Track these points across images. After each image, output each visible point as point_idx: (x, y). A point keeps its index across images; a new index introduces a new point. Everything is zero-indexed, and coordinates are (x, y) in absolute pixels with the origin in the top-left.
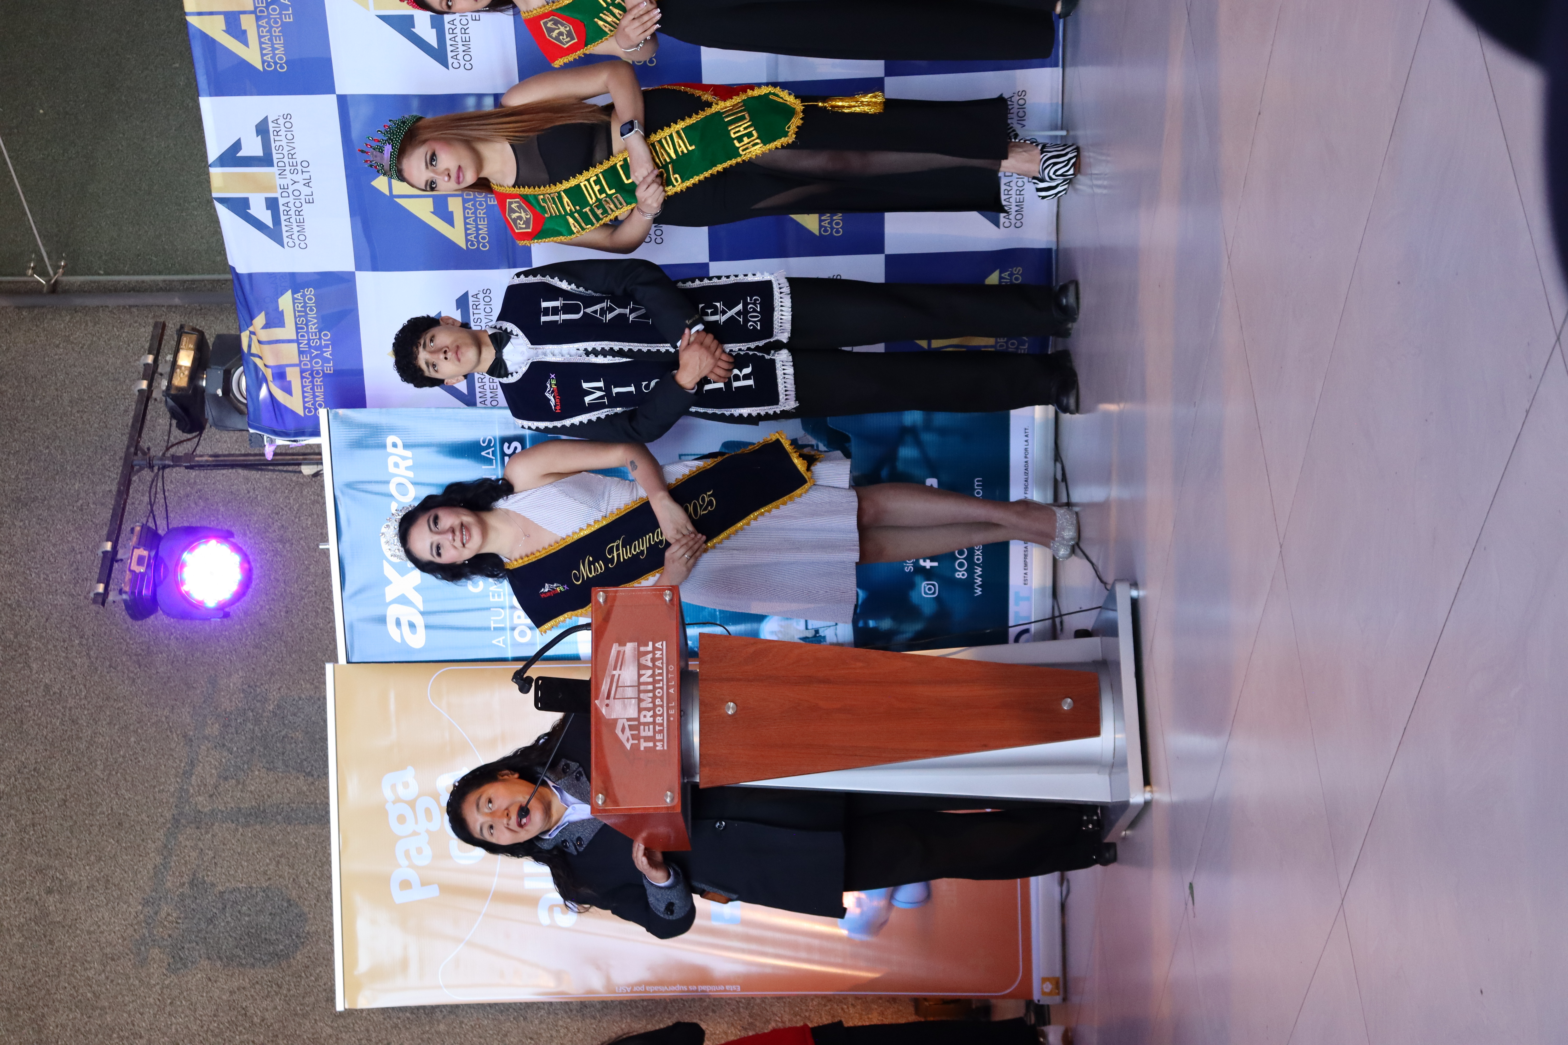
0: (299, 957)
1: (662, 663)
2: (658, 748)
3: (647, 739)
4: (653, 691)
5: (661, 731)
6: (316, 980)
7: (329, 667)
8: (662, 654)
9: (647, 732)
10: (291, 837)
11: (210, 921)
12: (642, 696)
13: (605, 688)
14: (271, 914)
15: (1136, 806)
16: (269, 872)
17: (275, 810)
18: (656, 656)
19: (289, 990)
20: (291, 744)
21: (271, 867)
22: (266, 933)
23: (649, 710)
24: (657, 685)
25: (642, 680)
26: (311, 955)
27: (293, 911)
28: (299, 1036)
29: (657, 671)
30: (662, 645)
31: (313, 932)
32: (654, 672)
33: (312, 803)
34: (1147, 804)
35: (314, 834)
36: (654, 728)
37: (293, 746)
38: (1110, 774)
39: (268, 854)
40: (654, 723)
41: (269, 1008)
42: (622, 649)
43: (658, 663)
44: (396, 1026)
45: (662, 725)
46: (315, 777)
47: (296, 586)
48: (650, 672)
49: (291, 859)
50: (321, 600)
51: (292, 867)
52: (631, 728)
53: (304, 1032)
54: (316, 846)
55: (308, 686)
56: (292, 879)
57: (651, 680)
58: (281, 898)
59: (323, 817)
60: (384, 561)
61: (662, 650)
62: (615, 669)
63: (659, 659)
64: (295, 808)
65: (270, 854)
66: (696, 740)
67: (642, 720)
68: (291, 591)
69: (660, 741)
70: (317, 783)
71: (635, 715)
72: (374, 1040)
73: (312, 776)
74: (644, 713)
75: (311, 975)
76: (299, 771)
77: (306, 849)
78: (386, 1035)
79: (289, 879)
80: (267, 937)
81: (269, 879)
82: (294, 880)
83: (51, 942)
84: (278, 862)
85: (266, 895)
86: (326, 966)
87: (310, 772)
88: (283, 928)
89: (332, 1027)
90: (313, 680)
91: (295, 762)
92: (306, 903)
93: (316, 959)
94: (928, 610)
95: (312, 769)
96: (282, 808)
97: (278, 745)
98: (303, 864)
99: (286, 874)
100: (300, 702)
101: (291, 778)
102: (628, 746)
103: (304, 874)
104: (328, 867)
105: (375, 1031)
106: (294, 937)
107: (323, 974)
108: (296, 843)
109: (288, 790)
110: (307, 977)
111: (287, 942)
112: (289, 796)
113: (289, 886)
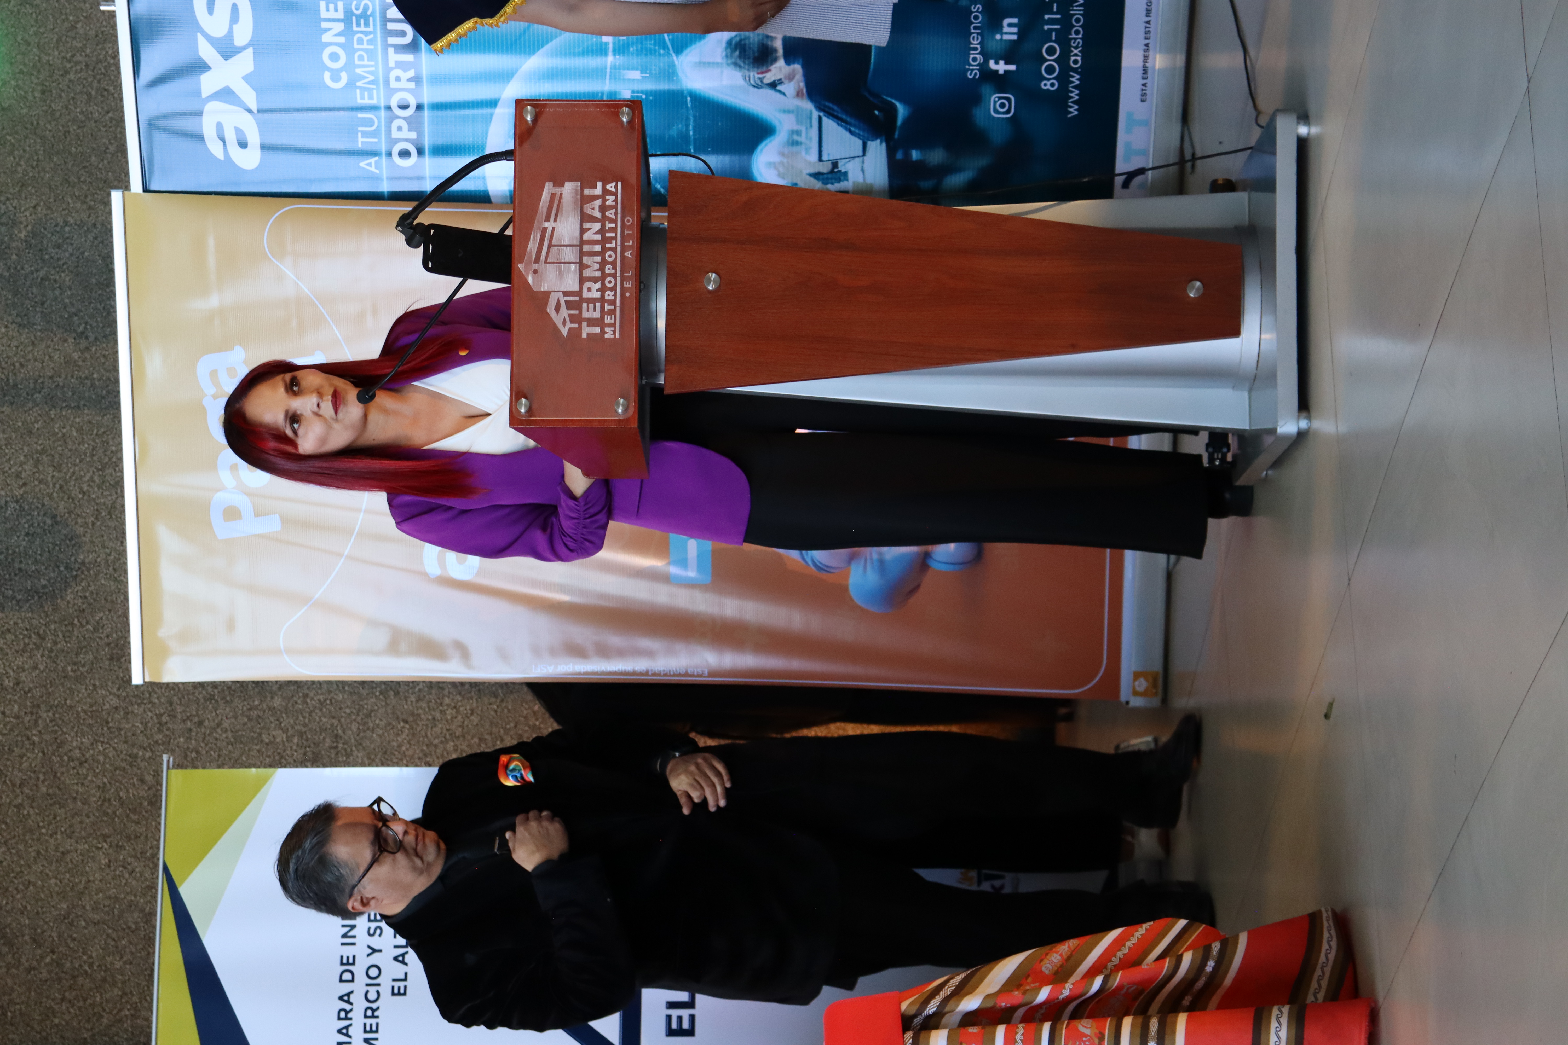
0: (69, 597)
1: (616, 214)
2: (606, 336)
3: (591, 322)
4: (602, 253)
5: (612, 312)
6: (95, 630)
8: (616, 200)
9: (592, 312)
10: (57, 426)
12: (586, 259)
13: (532, 246)
14: (27, 534)
15: (1285, 437)
16: (23, 475)
17: (32, 385)
18: (607, 203)
19: (55, 643)
20: (54, 289)
21: (26, 467)
22: (21, 562)
23: (595, 280)
24: (608, 246)
25: (586, 236)
26: (87, 594)
27: (60, 531)
28: (71, 707)
29: (609, 225)
30: (616, 187)
31: (90, 563)
32: (603, 226)
33: (86, 378)
34: (1302, 435)
35: (90, 422)
36: (602, 308)
37: (57, 292)
38: (1250, 391)
40: (602, 300)
41: (26, 667)
42: (557, 190)
43: (610, 214)
44: (211, 698)
45: (613, 302)
46: (91, 339)
47: (56, 53)
48: (597, 226)
49: (57, 456)
50: (94, 77)
51: (58, 468)
52: (569, 305)
53: (78, 702)
54: (94, 441)
55: (78, 205)
56: (58, 486)
57: (598, 237)
58: (42, 513)
59: (103, 398)
60: (200, 37)
61: (615, 194)
62: (547, 219)
63: (611, 207)
64: (61, 384)
65: (26, 449)
66: (661, 324)
67: (586, 295)
68: (48, 61)
69: (610, 325)
70: (94, 349)
71: (576, 288)
72: (179, 716)
74: (588, 284)
75: (87, 623)
76: (66, 331)
77: (79, 444)
78: (197, 710)
79: (54, 485)
80: (22, 566)
81: (25, 484)
82: (61, 487)
84: (37, 462)
85: (20, 506)
86: (110, 611)
87: (83, 333)
88: (46, 555)
89: (118, 696)
90: (86, 196)
91: (61, 317)
92: (80, 521)
93: (95, 600)
94: (998, 137)
95: (85, 328)
96: (43, 383)
97: (35, 290)
98: (75, 465)
99: (49, 479)
100: (67, 229)
101: (55, 339)
102: (565, 332)
103: (76, 479)
104: (111, 470)
105: (181, 704)
106: (62, 568)
107: (105, 622)
108: (64, 435)
109: (50, 357)
110: (82, 626)
111: (52, 575)
112: (52, 365)
113: (55, 495)
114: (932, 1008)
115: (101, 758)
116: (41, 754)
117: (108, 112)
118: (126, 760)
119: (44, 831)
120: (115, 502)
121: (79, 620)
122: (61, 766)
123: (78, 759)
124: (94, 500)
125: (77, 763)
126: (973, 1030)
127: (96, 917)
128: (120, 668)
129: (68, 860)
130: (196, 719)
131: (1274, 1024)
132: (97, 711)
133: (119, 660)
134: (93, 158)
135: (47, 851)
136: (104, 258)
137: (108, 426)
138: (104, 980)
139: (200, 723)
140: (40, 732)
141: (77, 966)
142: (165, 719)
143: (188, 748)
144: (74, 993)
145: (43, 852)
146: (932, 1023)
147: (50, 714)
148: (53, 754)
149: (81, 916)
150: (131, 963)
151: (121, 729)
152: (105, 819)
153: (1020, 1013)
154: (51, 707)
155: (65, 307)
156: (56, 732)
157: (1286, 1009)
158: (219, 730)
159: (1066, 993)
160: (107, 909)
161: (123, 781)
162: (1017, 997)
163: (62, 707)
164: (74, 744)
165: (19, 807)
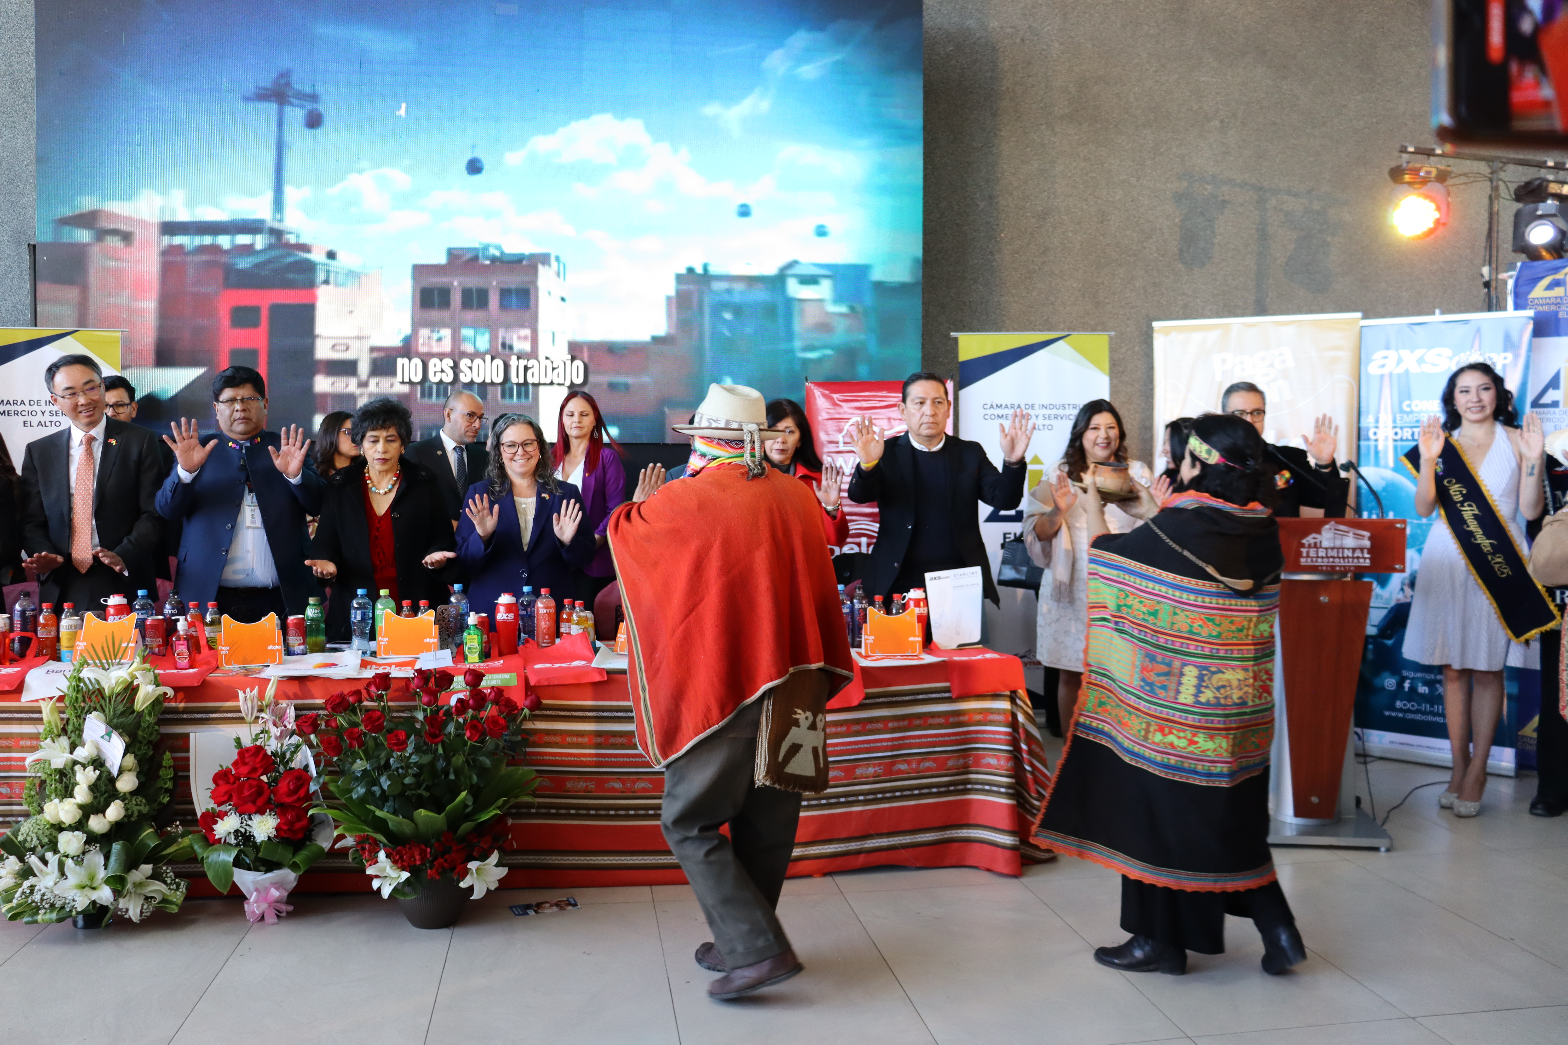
0: (1180, 265)
1: (1355, 563)
3: (1308, 553)
4: (1338, 557)
5: (1312, 561)
6: (1166, 276)
7: (1359, 315)
8: (1361, 563)
9: (1312, 552)
10: (1249, 256)
11: (1202, 214)
12: (1335, 550)
13: (1342, 527)
14: (1204, 248)
16: (1228, 245)
17: (1266, 246)
19: (1161, 261)
21: (1232, 245)
23: (1326, 554)
24: (1342, 559)
25: (1346, 551)
27: (1206, 260)
28: (1135, 269)
29: (1351, 560)
31: (1193, 272)
32: (1350, 558)
33: (1269, 267)
35: (1251, 269)
36: (1314, 557)
37: (1305, 254)
39: (1240, 243)
40: (1318, 557)
41: (1151, 251)
42: (1366, 538)
43: (1356, 560)
45: (1316, 560)
46: (1286, 268)
48: (1350, 555)
49: (1237, 257)
51: (1232, 258)
52: (1315, 544)
54: (1243, 271)
55: (1341, 260)
57: (1345, 556)
58: (1214, 253)
61: (1364, 563)
62: (1353, 534)
63: (1359, 561)
64: (1267, 257)
69: (1306, 560)
70: (1282, 269)
71: (1323, 546)
74: (1325, 551)
75: (1169, 273)
76: (1289, 258)
77: (1242, 265)
78: (1134, 318)
79: (1225, 256)
80: (1192, 246)
81: (1225, 245)
82: (1224, 259)
83: (1192, 126)
85: (1216, 244)
87: (1288, 264)
88: (1197, 255)
91: (1294, 256)
92: (1211, 268)
93: (1178, 275)
94: (1377, 682)
96: (1267, 250)
97: (1305, 245)
98: (1233, 264)
99: (1228, 255)
101: (1285, 254)
102: (1304, 541)
103: (1227, 265)
105: (1136, 311)
106: (1191, 262)
107: (1169, 280)
108: (1246, 259)
109: (1278, 252)
111: (1188, 258)
112: (1275, 253)
113: (1221, 257)
114: (1019, 702)
115: (1115, 282)
116: (1116, 259)
119: (1086, 262)
120: (1218, 280)
124: (1219, 273)
126: (1010, 718)
127: (1053, 285)
128: (1151, 286)
130: (1130, 317)
131: (1012, 838)
133: (1154, 286)
136: (1320, 271)
137: (1249, 276)
142: (1130, 305)
145: (1078, 263)
146: (1013, 701)
148: (1116, 264)
149: (1053, 279)
151: (1126, 289)
153: (1017, 735)
154: (1135, 261)
155: (1298, 257)
156: (1125, 264)
157: (1018, 843)
159: (1025, 756)
160: (1056, 288)
162: (1022, 736)
163: (1135, 265)
164: (1120, 271)
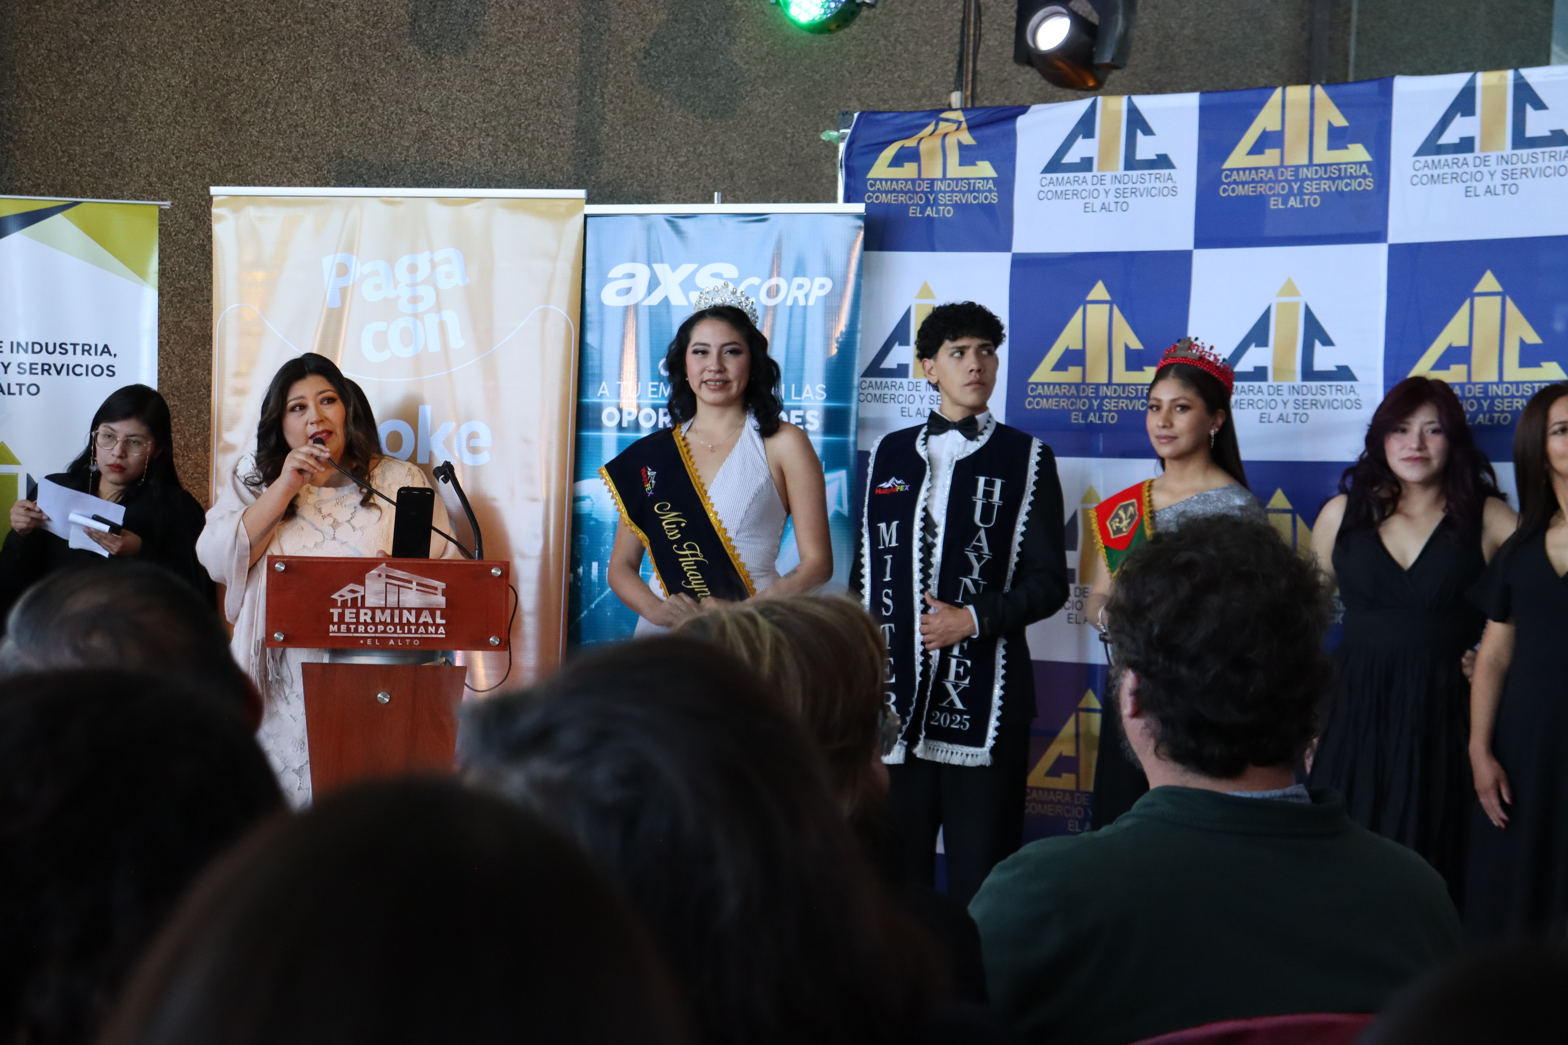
0: (412, 47)
1: (422, 633)
2: (331, 626)
3: (342, 616)
4: (393, 624)
5: (349, 630)
6: (381, 70)
7: (583, 194)
8: (431, 633)
9: (349, 616)
10: (565, 34)
12: (388, 612)
13: (399, 573)
14: (467, 12)
16: (521, 7)
17: (602, 13)
18: (430, 628)
19: (369, 37)
20: (689, 29)
21: (528, 9)
22: (442, 7)
23: (373, 618)
24: (398, 627)
25: (405, 612)
26: (413, 63)
27: (470, 38)
28: (312, 51)
29: (413, 628)
30: (441, 633)
31: (442, 64)
32: (413, 624)
33: (608, 58)
35: (569, 62)
36: (353, 623)
37: (686, 33)
39: (544, 5)
40: (358, 624)
41: (348, 13)
42: (440, 592)
43: (422, 629)
44: (319, 168)
45: (356, 630)
46: (644, 62)
47: (903, 29)
48: (413, 620)
49: (538, 35)
50: (882, 61)
51: (527, 36)
52: (354, 600)
53: (316, 57)
54: (552, 66)
55: (765, 49)
56: (511, 36)
57: (405, 621)
58: (486, 24)
59: (591, 73)
61: (436, 633)
62: (418, 584)
63: (426, 630)
64: (603, 37)
65: (545, 9)
67: (362, 611)
68: (896, 22)
69: (339, 629)
70: (635, 64)
71: (367, 605)
72: (303, 142)
73: (645, 58)
74: (370, 613)
75: (387, 63)
76: (651, 41)
77: (549, 53)
78: (308, 157)
79: (511, 33)
80: (439, 8)
81: (512, 8)
82: (510, 39)
84: (533, 19)
85: (492, 6)
86: (398, 82)
87: (650, 54)
88: (449, 28)
89: (321, 90)
90: (773, 55)
91: (664, 36)
92: (479, 55)
93: (408, 69)
95: (654, 57)
96: (604, 22)
97: (688, 14)
98: (530, 51)
99: (518, 29)
100: (744, 40)
101: (643, 32)
102: (335, 596)
103: (517, 51)
104: (525, 80)
105: (314, 143)
106: (436, 41)
107: (388, 78)
108: (557, 40)
109: (628, 28)
110: (384, 59)
111: (431, 33)
112: (620, 29)
113: (503, 34)
115: (265, 77)
116: (269, 27)
117: (850, 73)
118: (264, 98)
119: (201, 31)
120: (496, 84)
121: (389, 56)
122: (259, 44)
123: (265, 58)
124: (498, 67)
125: (261, 57)
127: (123, 77)
128: (347, 91)
129: (175, 52)
130: (300, 156)
132: (308, 73)
133: (354, 90)
134: (808, 61)
135: (183, 34)
136: (717, 71)
137: (565, 77)
138: (67, 84)
139: (296, 159)
140: (290, 26)
141: (80, 61)
142: (301, 130)
143: (274, 150)
144: (56, 60)
145: (182, 31)
147: (305, 34)
148: (269, 38)
149: (124, 64)
150: (81, 106)
151: (291, 93)
152: (211, 82)
154: (312, 35)
155: (672, 39)
156: (289, 39)
158: (290, 175)
160: (130, 85)
161: (245, 97)
163: (311, 43)
164: (279, 55)
165: (223, 10)
